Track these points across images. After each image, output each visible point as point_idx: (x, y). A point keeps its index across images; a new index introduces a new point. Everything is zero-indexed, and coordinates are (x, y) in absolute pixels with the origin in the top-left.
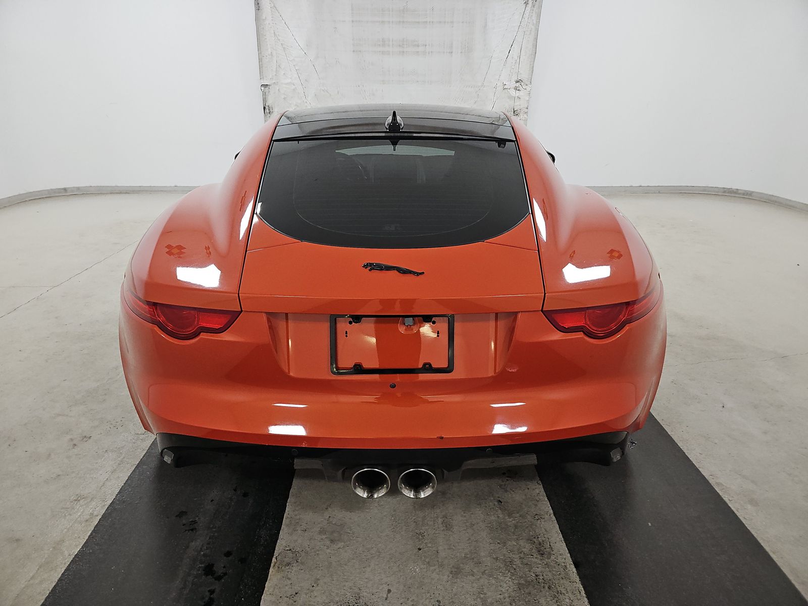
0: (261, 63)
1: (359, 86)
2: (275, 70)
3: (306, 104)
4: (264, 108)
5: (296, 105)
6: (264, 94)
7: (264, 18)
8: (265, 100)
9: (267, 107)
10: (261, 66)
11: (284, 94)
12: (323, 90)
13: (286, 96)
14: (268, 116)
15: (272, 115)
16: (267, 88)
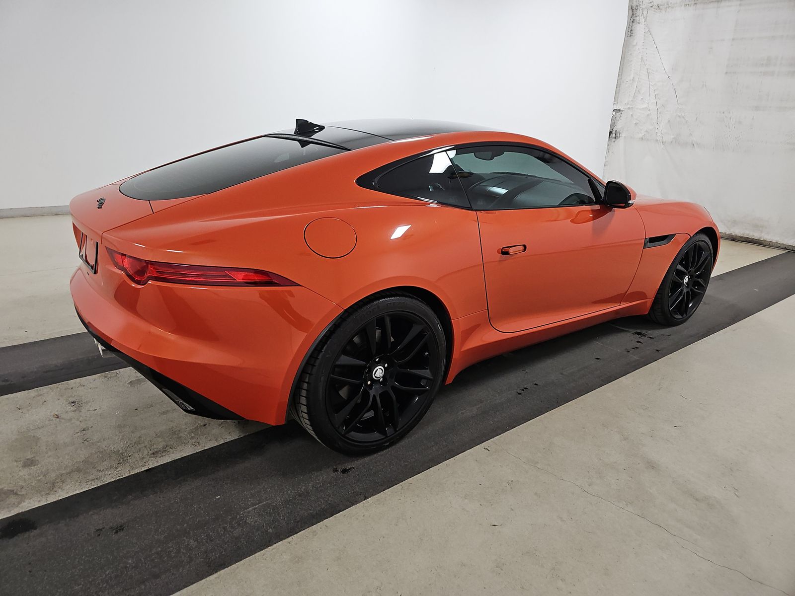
0: (618, 89)
1: (723, 113)
2: (633, 95)
3: (657, 131)
4: (611, 133)
5: (646, 131)
6: (614, 119)
7: (635, 44)
8: (613, 125)
9: (614, 132)
10: (618, 91)
11: (636, 119)
12: (679, 116)
13: (638, 122)
14: (612, 141)
15: (618, 140)
16: (619, 113)
